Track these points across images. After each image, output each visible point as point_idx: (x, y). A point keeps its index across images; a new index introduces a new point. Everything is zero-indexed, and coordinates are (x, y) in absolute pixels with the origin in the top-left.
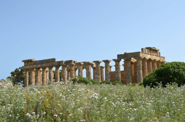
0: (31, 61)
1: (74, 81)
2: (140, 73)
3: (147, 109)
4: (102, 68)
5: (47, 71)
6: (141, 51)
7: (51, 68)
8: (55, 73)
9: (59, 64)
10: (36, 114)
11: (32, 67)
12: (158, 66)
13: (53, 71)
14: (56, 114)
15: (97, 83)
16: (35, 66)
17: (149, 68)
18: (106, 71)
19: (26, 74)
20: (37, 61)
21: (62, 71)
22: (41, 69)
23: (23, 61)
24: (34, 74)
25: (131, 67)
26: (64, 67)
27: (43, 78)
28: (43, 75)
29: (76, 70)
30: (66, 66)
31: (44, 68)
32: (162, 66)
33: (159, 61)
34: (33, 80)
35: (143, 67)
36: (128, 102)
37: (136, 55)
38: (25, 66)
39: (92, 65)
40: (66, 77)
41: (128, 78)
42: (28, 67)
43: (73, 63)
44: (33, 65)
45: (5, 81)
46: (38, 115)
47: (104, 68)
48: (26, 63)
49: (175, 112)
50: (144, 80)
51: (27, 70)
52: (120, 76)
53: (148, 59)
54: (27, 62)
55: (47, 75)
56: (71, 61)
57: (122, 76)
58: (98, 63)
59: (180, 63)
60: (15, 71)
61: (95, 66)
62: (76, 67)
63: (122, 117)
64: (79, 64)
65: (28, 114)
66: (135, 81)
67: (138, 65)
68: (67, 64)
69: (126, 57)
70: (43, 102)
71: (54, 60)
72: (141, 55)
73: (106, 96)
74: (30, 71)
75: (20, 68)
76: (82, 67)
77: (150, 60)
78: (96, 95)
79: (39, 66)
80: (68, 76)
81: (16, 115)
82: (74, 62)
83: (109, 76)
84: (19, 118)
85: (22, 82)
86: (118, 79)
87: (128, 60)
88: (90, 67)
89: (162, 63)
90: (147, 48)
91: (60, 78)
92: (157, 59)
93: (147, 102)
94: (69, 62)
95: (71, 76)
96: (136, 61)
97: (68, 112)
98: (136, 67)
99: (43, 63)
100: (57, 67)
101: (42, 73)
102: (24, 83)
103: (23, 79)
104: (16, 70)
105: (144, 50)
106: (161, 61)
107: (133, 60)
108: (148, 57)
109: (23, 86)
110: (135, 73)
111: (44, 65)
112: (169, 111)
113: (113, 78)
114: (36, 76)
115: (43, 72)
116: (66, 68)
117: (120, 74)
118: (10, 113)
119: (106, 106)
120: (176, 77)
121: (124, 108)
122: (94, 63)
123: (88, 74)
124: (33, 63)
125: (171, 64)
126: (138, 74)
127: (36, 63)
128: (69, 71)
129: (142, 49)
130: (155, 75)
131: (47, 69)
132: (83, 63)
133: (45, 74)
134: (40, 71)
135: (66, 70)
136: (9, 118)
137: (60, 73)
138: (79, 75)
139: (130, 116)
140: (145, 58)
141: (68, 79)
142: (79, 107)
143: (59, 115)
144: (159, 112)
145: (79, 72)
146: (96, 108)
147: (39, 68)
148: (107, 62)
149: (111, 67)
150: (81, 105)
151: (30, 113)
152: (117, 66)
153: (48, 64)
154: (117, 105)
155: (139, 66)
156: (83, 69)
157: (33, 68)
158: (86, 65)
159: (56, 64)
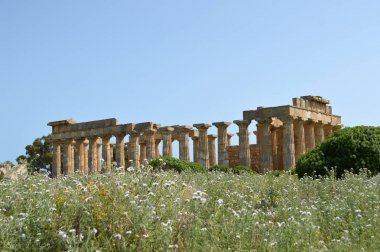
0: (65, 124)
1: (155, 165)
2: (289, 150)
3: (303, 223)
4: (212, 138)
5: (98, 146)
6: (291, 104)
7: (106, 138)
8: (116, 149)
9: (123, 130)
10: (77, 233)
11: (67, 135)
12: (326, 135)
13: (111, 146)
14: (118, 232)
15: (202, 170)
16: (74, 134)
17: (308, 139)
18: (221, 144)
19: (55, 150)
20: (77, 125)
21: (130, 145)
22: (87, 141)
23: (50, 124)
24: (71, 150)
25: (271, 138)
26: (133, 136)
27: (90, 159)
28: (90, 153)
29: (157, 142)
30: (137, 135)
31: (93, 139)
32: (336, 135)
33: (329, 124)
34: (71, 163)
35: (296, 137)
36: (265, 211)
37: (282, 112)
38: (54, 133)
39: (191, 133)
40: (138, 157)
41: (266, 160)
42: (60, 136)
43: (152, 129)
44: (71, 132)
45: (12, 166)
46: (82, 236)
47: (216, 140)
48: (56, 128)
49: (360, 230)
50: (298, 164)
51: (58, 142)
52: (249, 155)
53: (305, 119)
54: (59, 126)
55: (98, 153)
56: (148, 124)
57: (254, 154)
58: (203, 128)
59: (372, 129)
60: (34, 143)
61: (197, 134)
62: (159, 136)
63: (253, 241)
64: (165, 130)
65: (61, 232)
66: (279, 165)
67: (285, 132)
68: (140, 131)
69: (262, 115)
70: (92, 208)
71: (112, 121)
72: (293, 112)
73: (220, 196)
74: (64, 144)
75: (44, 138)
76: (170, 136)
77: (310, 122)
78: (200, 195)
79: (83, 134)
80: (142, 156)
81: (35, 236)
82: (155, 126)
83: (227, 155)
84: (42, 242)
85: (48, 167)
86: (244, 162)
87: (265, 122)
88: (187, 136)
89: (336, 128)
90: (305, 98)
91: (126, 159)
92: (326, 120)
93: (304, 210)
94: (143, 127)
95: (148, 155)
96: (281, 124)
97: (141, 229)
98: (280, 137)
99: (90, 129)
100: (120, 137)
101: (88, 148)
102: (51, 170)
103: (50, 160)
104: (37, 143)
105: (298, 102)
106: (333, 124)
107: (276, 122)
108: (307, 116)
109: (50, 176)
110: (280, 149)
111: (93, 132)
112: (350, 229)
113: (234, 160)
114: (77, 154)
115: (90, 148)
116: (138, 139)
117: (249, 151)
118: (24, 232)
119: (220, 217)
120: (364, 158)
121: (256, 220)
122: (195, 129)
123: (183, 150)
124: (69, 128)
125: (354, 130)
126: (285, 150)
127: (77, 127)
128: (144, 144)
129: (295, 100)
130: (320, 154)
131: (99, 141)
132: (172, 129)
133: (95, 150)
134: (85, 145)
135: (137, 143)
136: (20, 240)
137: (125, 149)
138: (164, 154)
139: (268, 237)
140: (300, 119)
141: (141, 161)
142: (164, 220)
143: (125, 235)
144: (329, 231)
145: (165, 146)
146: (200, 221)
147: (83, 139)
148: (222, 126)
149: (229, 137)
150: (169, 215)
151: (66, 230)
152: (243, 135)
153: (101, 131)
154: (241, 214)
155: (288, 135)
156: (173, 140)
157: (71, 139)
158: (180, 132)
159: (118, 130)
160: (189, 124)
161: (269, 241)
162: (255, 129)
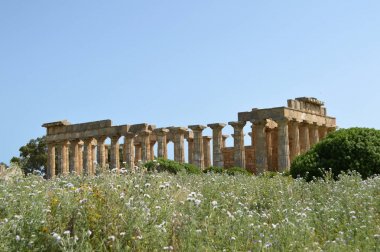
0: (60, 125)
1: (150, 166)
2: (283, 151)
3: (297, 224)
4: (207, 139)
5: (93, 147)
6: (286, 105)
7: (101, 139)
8: (110, 150)
9: (119, 131)
10: (72, 235)
11: (62, 137)
12: (321, 137)
13: (106, 147)
14: (112, 234)
15: (197, 172)
16: (68, 136)
17: (302, 141)
18: (216, 146)
19: (50, 151)
20: (72, 126)
21: (125, 146)
22: (81, 142)
23: (44, 125)
24: (66, 151)
25: (266, 139)
26: (128, 137)
27: (85, 161)
28: (85, 154)
29: (152, 143)
30: (131, 136)
31: (88, 140)
32: (331, 136)
33: (324, 126)
34: (66, 165)
35: (290, 139)
36: (259, 212)
37: (276, 114)
38: (48, 135)
39: (186, 134)
40: (133, 158)
41: (261, 162)
42: (55, 138)
43: (147, 131)
44: (66, 132)
45: (7, 167)
46: (76, 238)
47: (211, 141)
48: (51, 130)
49: (355, 232)
50: (293, 165)
51: (53, 143)
52: (244, 157)
53: (300, 121)
54: (53, 127)
55: (93, 155)
56: (143, 126)
57: (248, 156)
58: (198, 129)
59: (367, 130)
60: (29, 145)
61: (192, 136)
62: (154, 138)
63: (248, 242)
64: (160, 131)
65: (55, 235)
66: (274, 166)
67: (280, 134)
68: (135, 133)
69: (256, 117)
70: (86, 209)
71: (107, 123)
72: (287, 114)
73: (214, 197)
74: (59, 145)
75: (38, 139)
76: (165, 138)
77: (305, 123)
78: (194, 197)
79: (78, 135)
80: (137, 158)
81: (29, 237)
82: (150, 128)
83: (222, 156)
84: (36, 243)
85: (42, 168)
86: (239, 163)
87: (260, 124)
88: (182, 137)
89: (330, 129)
90: (300, 99)
91: (121, 161)
92: (320, 121)
93: (299, 212)
94: (138, 129)
95: (143, 157)
96: (276, 125)
97: (135, 230)
98: (275, 139)
99: (85, 130)
100: (115, 138)
101: (82, 149)
102: (45, 171)
103: (44, 161)
104: (31, 145)
105: (293, 103)
106: (328, 125)
107: (271, 124)
108: (301, 117)
109: (45, 177)
110: (275, 151)
111: (87, 134)
112: (345, 230)
113: (229, 161)
114: (71, 156)
115: (85, 149)
116: (133, 141)
117: (243, 153)
118: (18, 234)
119: (214, 218)
120: (359, 159)
121: (251, 222)
122: (190, 130)
123: (178, 152)
124: (64, 129)
125: (349, 131)
126: (280, 152)
127: (72, 129)
128: (139, 145)
129: (289, 102)
130: (314, 156)
131: (94, 142)
132: (167, 131)
133: (90, 151)
134: (80, 146)
135: (132, 144)
136: (14, 243)
137: (120, 150)
138: (159, 155)
139: (263, 239)
140: (294, 120)
141: (136, 162)
142: (159, 222)
143: (118, 237)
144: (324, 232)
145: (160, 148)
146: (195, 222)
147: (78, 140)
148: (217, 128)
149: (224, 138)
150: (163, 217)
151: (59, 232)
152: (238, 136)
153: (96, 132)
154: (236, 216)
155: (283, 137)
156: (168, 141)
157: (66, 141)
158: (175, 134)
159: (113, 131)
160: (184, 126)
161: (263, 243)
162: (250, 130)
